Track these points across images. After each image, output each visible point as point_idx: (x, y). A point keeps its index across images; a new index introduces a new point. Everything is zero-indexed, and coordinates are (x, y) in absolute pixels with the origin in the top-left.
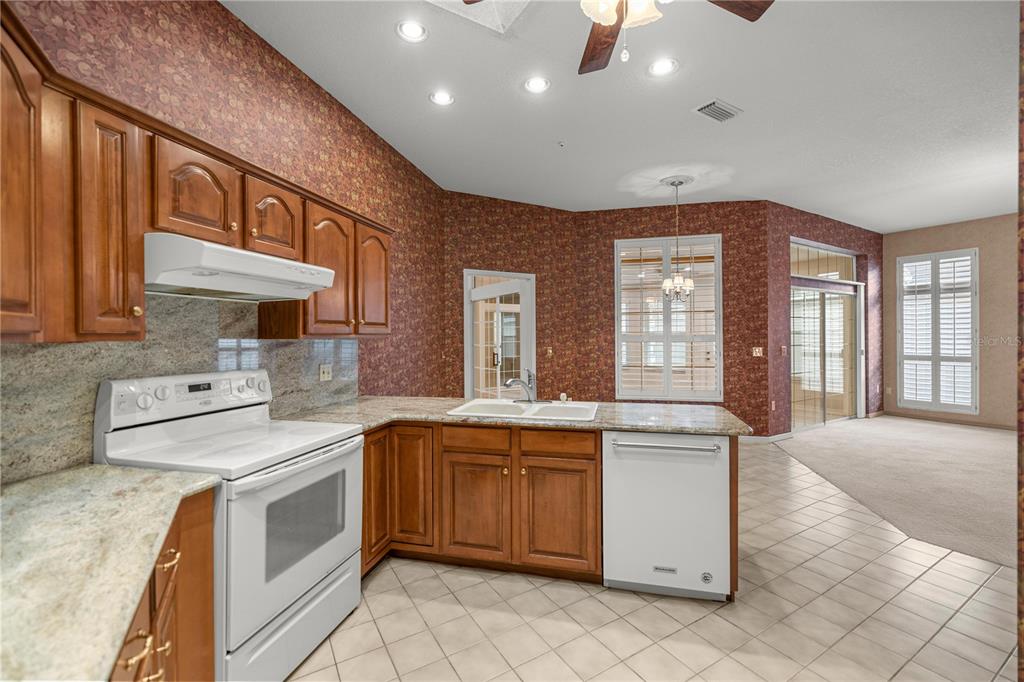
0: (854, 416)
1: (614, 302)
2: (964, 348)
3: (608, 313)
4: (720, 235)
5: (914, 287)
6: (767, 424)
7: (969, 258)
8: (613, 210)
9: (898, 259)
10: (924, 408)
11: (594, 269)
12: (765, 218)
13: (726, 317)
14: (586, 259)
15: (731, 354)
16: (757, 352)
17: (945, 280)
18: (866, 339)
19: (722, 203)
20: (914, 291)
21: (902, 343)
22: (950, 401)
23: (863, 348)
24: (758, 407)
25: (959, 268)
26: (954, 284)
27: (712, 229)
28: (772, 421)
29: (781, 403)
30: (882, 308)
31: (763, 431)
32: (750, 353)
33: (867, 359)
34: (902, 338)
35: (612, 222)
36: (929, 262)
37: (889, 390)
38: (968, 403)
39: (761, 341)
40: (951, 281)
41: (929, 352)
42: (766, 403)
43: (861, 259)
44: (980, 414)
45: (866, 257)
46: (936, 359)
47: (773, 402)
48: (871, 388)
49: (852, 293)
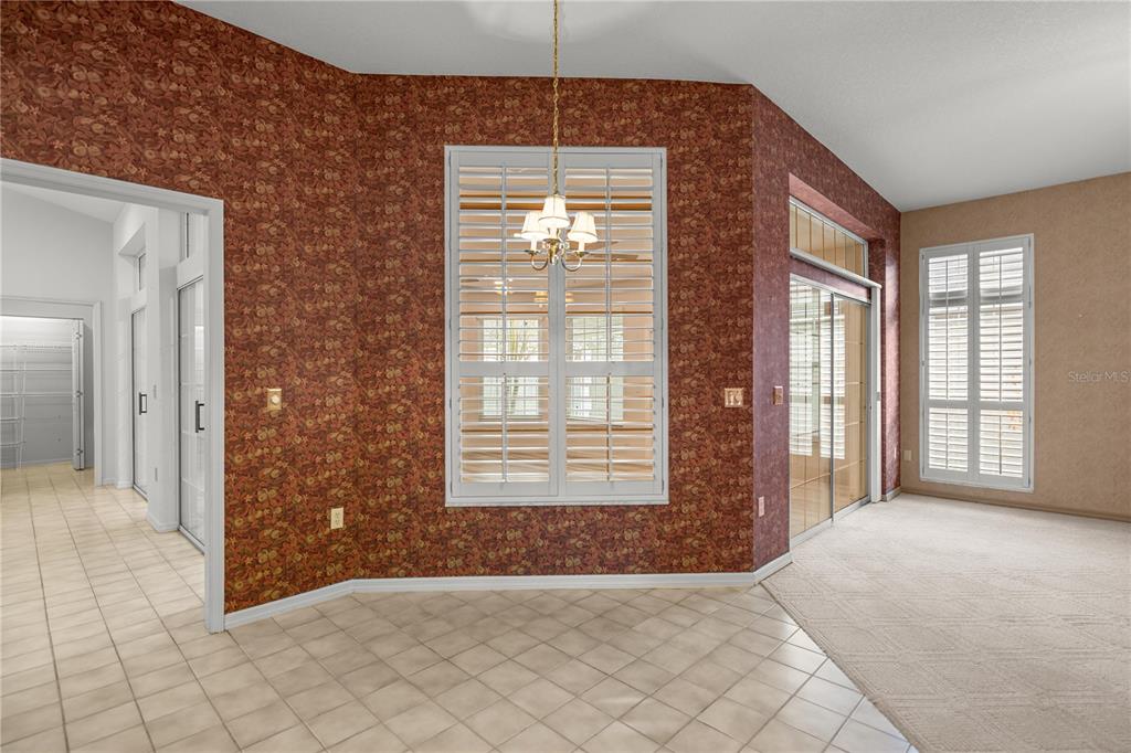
0: (865, 499)
1: (442, 286)
2: (1015, 390)
3: (430, 311)
4: (663, 151)
5: (944, 294)
6: (750, 545)
7: (1020, 249)
8: (443, 78)
9: (922, 251)
10: (957, 481)
11: (397, 208)
12: (749, 120)
13: (674, 324)
14: (380, 185)
15: (684, 402)
16: (733, 397)
17: (986, 284)
18: (883, 374)
19: (668, 83)
20: (942, 300)
21: (927, 381)
22: (994, 470)
23: (879, 390)
24: (734, 511)
25: (1006, 266)
26: (1000, 290)
27: (648, 137)
28: (759, 538)
29: (774, 499)
30: (899, 326)
31: (743, 561)
32: (719, 401)
33: (883, 407)
34: (927, 374)
35: (441, 105)
36: (966, 256)
37: (908, 455)
38: (1018, 473)
39: (741, 375)
40: (996, 285)
41: (963, 395)
42: (748, 503)
43: (874, 244)
44: (1034, 491)
45: (882, 243)
46: (974, 405)
47: (761, 500)
48: (888, 453)
49: (865, 300)
